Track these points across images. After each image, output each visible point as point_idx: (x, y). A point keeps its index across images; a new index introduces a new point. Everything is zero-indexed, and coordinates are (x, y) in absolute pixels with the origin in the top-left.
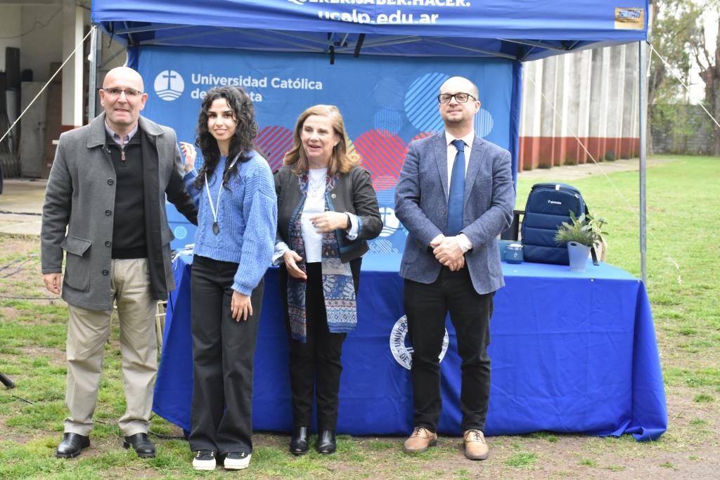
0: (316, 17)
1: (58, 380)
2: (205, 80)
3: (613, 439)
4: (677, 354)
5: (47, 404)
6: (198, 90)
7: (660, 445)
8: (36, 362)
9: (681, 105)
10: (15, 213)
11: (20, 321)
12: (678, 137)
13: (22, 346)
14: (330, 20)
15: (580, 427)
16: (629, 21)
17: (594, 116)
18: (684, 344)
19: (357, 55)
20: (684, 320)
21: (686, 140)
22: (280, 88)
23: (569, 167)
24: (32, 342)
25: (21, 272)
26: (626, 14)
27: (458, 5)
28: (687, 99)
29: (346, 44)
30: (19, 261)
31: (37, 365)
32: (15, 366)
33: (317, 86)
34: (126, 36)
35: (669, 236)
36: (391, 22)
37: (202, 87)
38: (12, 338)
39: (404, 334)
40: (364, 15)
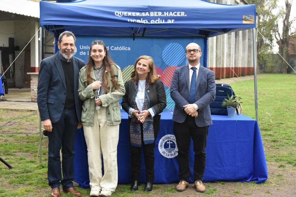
0: (127, 22)
1: (29, 165)
2: (85, 48)
3: (247, 183)
4: (271, 149)
5: (25, 174)
6: (82, 51)
7: (265, 185)
8: (21, 158)
9: (270, 54)
10: (13, 101)
11: (15, 142)
12: (269, 66)
13: (15, 152)
14: (132, 22)
15: (233, 178)
16: (248, 20)
17: (236, 59)
18: (274, 146)
19: (143, 37)
20: (273, 136)
21: (272, 68)
22: (114, 50)
23: (227, 79)
24: (19, 150)
25: (15, 124)
26: (247, 17)
27: (182, 15)
28: (272, 52)
29: (139, 32)
30: (14, 120)
31: (21, 159)
32: (12, 160)
33: (128, 49)
34: (54, 31)
35: (267, 104)
36: (156, 23)
37: (84, 50)
38: (12, 149)
39: (164, 144)
40: (146, 20)
